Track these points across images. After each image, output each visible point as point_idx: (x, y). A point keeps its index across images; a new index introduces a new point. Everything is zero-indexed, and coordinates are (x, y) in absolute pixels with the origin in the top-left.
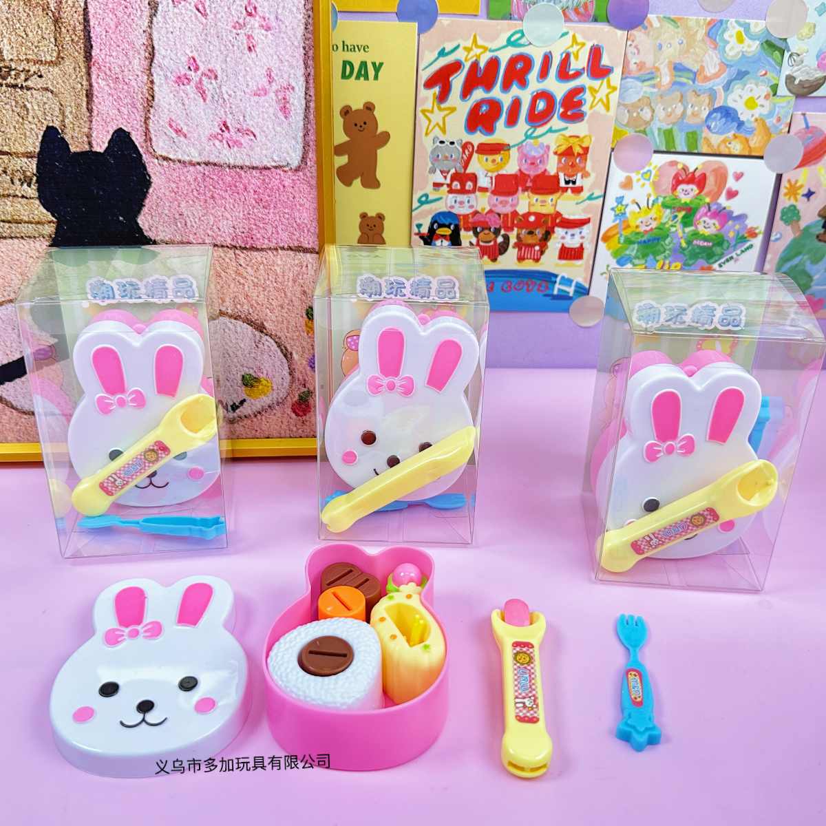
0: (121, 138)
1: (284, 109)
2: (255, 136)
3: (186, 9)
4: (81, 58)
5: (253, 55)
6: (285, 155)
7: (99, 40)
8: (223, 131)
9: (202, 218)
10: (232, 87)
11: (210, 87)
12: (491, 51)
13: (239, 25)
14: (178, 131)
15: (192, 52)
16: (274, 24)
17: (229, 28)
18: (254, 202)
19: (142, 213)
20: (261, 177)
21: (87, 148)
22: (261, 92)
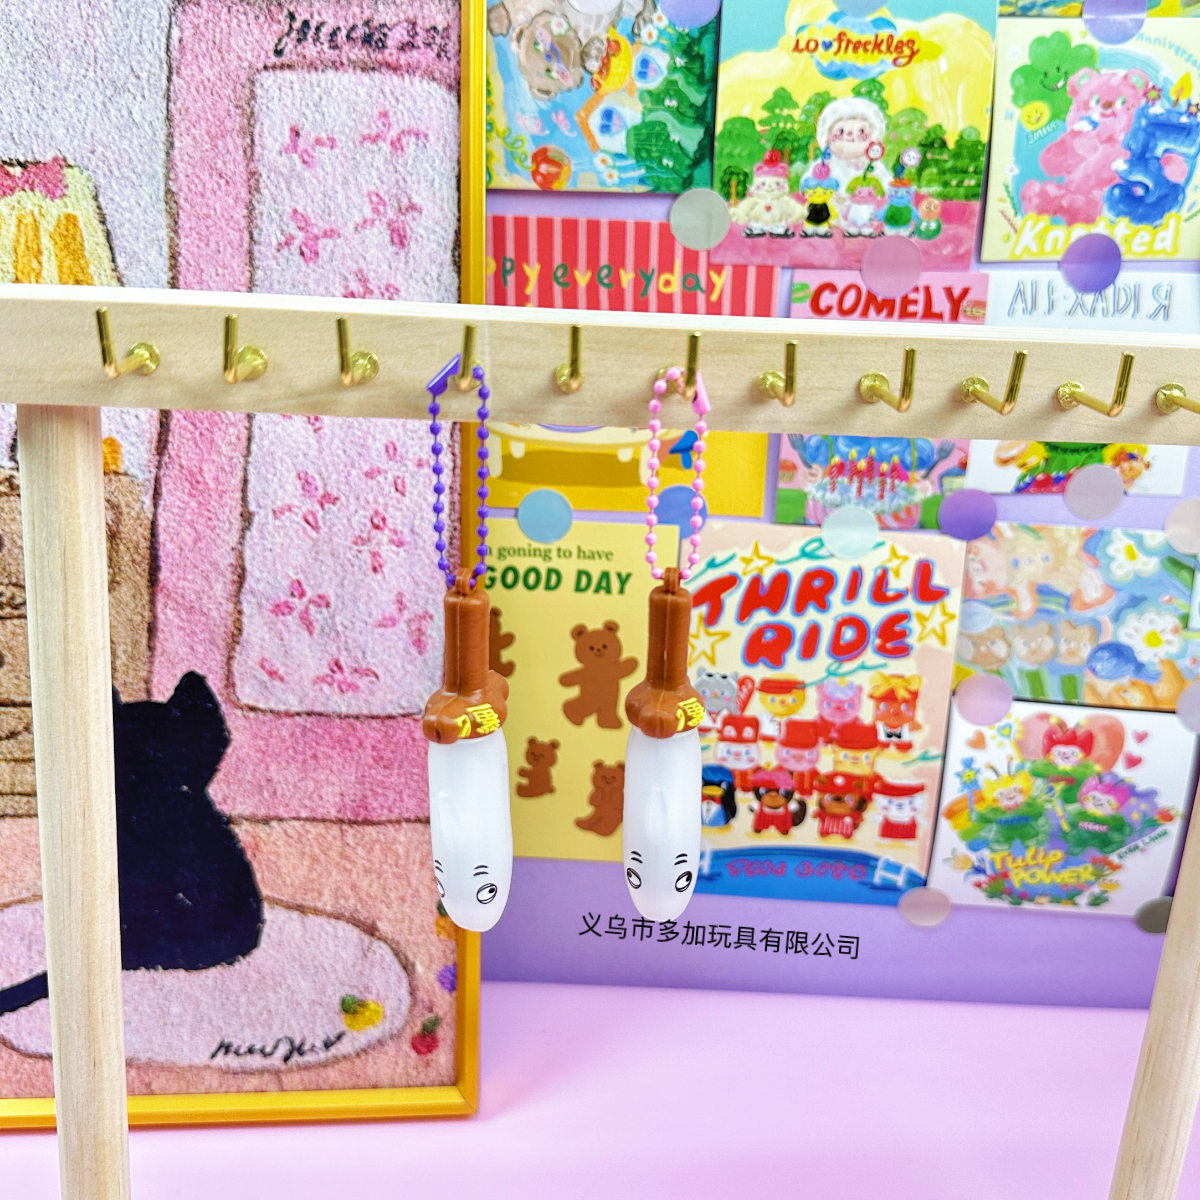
0: (192, 685)
1: (419, 644)
2: (377, 676)
3: (292, 521)
4: (143, 583)
5: (379, 576)
6: (417, 699)
7: (170, 560)
8: (333, 672)
9: (299, 784)
10: (349, 616)
11: (319, 616)
12: (779, 563)
13: (360, 541)
14: (272, 674)
15: (297, 573)
16: (407, 537)
17: (349, 543)
18: (371, 761)
19: (215, 779)
20: (384, 729)
21: (143, 697)
22: (387, 622)
